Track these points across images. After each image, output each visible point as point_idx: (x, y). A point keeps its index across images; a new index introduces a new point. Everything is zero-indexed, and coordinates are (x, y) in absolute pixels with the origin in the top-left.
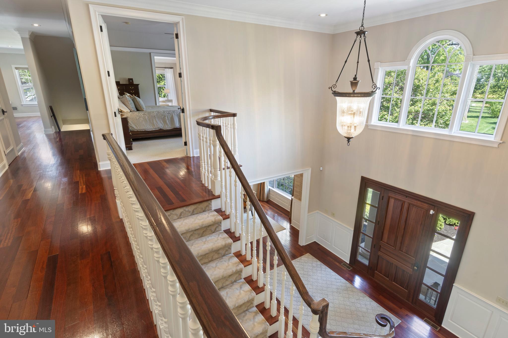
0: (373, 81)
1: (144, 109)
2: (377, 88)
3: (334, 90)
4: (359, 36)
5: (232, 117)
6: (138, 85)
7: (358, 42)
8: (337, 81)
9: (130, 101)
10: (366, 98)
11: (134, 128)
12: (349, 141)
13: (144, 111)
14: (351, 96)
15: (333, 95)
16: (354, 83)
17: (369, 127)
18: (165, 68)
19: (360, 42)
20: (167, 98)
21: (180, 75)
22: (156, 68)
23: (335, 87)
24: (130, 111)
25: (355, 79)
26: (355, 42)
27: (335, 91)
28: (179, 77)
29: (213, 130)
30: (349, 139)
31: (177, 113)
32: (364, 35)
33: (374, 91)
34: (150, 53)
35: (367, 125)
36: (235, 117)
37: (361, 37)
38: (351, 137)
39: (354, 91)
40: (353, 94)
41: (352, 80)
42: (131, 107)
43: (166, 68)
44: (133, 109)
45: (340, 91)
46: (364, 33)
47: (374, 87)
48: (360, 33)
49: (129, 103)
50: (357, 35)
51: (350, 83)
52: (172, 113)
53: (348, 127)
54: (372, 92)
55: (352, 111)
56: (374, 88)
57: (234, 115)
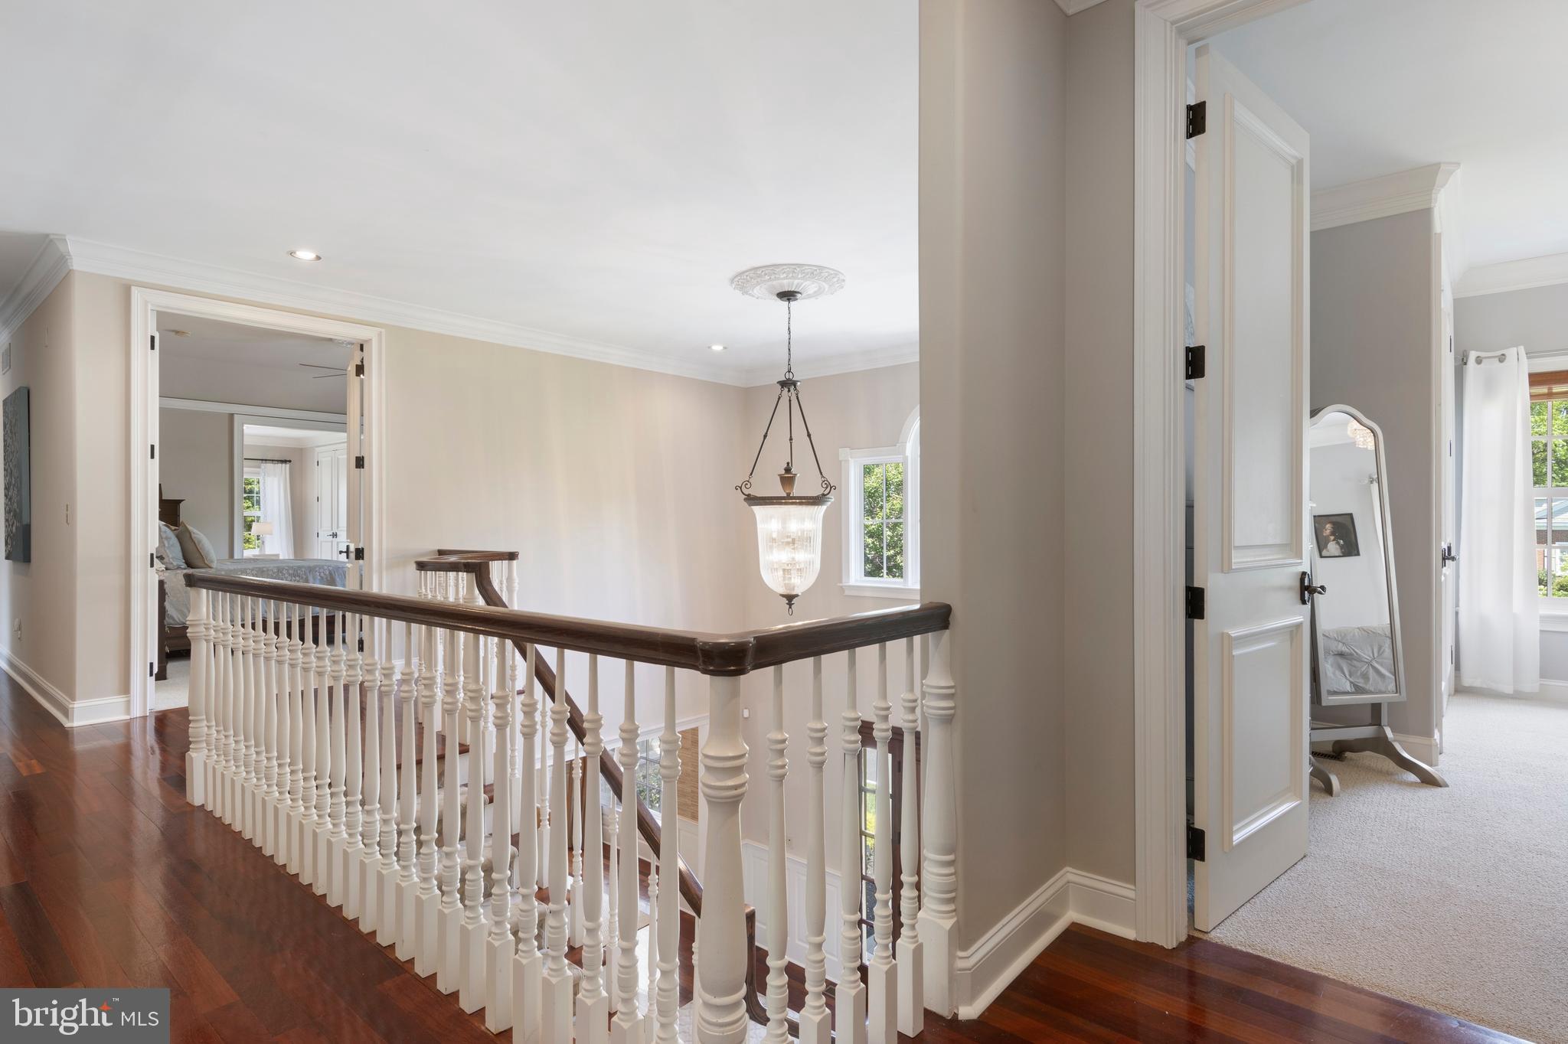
0: (821, 473)
1: (212, 562)
2: (831, 488)
3: (747, 492)
4: (786, 390)
5: (505, 560)
6: (179, 502)
7: (784, 401)
8: (751, 474)
9: (170, 538)
10: (813, 507)
11: (174, 620)
12: (790, 605)
13: (210, 567)
14: (781, 504)
15: (746, 504)
16: (787, 479)
17: (847, 593)
18: (262, 460)
19: (790, 401)
20: (261, 550)
21: (360, 462)
22: (245, 462)
23: (748, 486)
24: (167, 569)
25: (788, 470)
26: (779, 398)
27: (749, 495)
28: (356, 468)
29: (469, 574)
30: (790, 598)
31: (322, 574)
32: (795, 387)
33: (826, 493)
34: (232, 416)
35: (841, 587)
36: (515, 562)
37: (789, 391)
38: (794, 593)
39: (788, 494)
40: (787, 500)
41: (783, 472)
42: (171, 556)
43: (266, 460)
44: (175, 564)
45: (759, 495)
46: (794, 383)
47: (825, 486)
48: (787, 384)
49: (167, 545)
50: (782, 387)
51: (779, 478)
52: (305, 574)
53: (784, 570)
54: (823, 495)
55: (788, 537)
56: (827, 488)
57: (512, 556)
